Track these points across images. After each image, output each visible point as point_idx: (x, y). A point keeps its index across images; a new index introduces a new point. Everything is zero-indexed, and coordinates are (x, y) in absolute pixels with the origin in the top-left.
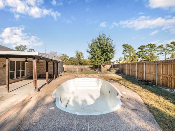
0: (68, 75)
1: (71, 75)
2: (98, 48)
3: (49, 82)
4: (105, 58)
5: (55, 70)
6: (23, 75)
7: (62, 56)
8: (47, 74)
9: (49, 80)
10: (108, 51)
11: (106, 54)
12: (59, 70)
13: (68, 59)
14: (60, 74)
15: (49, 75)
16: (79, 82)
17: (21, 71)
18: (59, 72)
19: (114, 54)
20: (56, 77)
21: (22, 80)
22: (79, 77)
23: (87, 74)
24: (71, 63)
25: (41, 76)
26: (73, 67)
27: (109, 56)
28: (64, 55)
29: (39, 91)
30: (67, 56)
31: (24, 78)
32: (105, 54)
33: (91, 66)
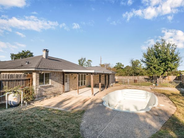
0: (119, 86)
1: (122, 86)
2: (155, 57)
3: (102, 90)
4: (164, 68)
5: (107, 81)
6: (84, 84)
7: (117, 65)
8: (100, 84)
9: (101, 89)
10: (168, 60)
11: (166, 64)
12: (110, 81)
13: (124, 68)
14: (111, 85)
15: (101, 85)
16: (127, 93)
17: (83, 81)
18: (110, 83)
19: (178, 63)
20: (107, 87)
21: (84, 88)
22: (129, 89)
23: (138, 86)
24: (126, 73)
25: (96, 86)
26: (125, 78)
27: (169, 65)
28: (118, 63)
29: (95, 96)
30: (122, 64)
31: (85, 86)
32: (164, 63)
33: (147, 77)
